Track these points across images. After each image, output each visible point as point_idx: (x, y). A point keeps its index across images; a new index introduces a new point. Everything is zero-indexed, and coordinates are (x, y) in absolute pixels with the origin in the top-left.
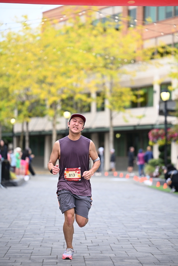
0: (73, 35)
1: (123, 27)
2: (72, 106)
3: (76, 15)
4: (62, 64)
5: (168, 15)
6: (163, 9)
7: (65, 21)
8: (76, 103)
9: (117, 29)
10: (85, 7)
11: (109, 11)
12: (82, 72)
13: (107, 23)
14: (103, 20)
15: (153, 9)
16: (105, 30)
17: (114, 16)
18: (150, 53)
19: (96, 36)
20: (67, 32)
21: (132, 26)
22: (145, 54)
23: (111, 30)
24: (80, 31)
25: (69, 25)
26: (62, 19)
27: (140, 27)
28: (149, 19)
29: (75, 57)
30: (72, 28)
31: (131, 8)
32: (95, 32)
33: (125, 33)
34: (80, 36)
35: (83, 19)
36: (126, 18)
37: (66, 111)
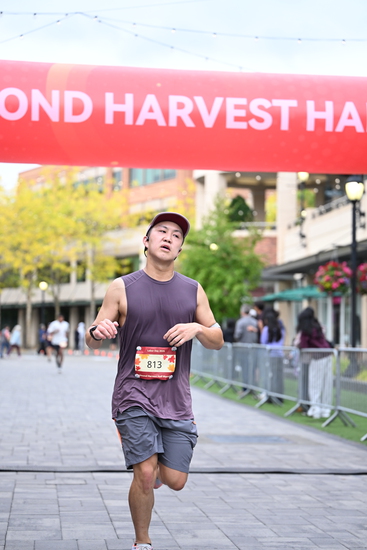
0: (51, 198)
1: (107, 190)
2: (49, 276)
3: (55, 177)
4: (38, 229)
5: (156, 179)
6: (151, 172)
7: (43, 182)
8: (54, 274)
9: (101, 192)
10: (65, 167)
11: (91, 172)
12: (61, 239)
13: (89, 186)
14: (85, 182)
15: (139, 172)
16: (87, 193)
17: (96, 178)
18: (136, 220)
19: (77, 199)
20: (45, 194)
21: (116, 190)
22: (131, 220)
23: (94, 194)
24: (60, 194)
25: (48, 186)
26: (39, 180)
27: (125, 191)
28: (135, 183)
29: (54, 222)
30: (51, 191)
31: (117, 169)
32: (76, 195)
33: (110, 197)
34: (59, 199)
35: (63, 181)
36: (110, 181)
37: (42, 281)
